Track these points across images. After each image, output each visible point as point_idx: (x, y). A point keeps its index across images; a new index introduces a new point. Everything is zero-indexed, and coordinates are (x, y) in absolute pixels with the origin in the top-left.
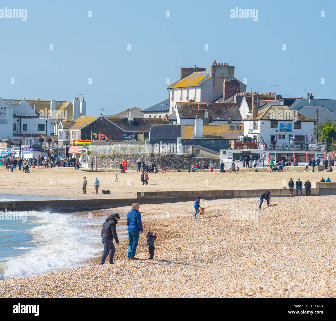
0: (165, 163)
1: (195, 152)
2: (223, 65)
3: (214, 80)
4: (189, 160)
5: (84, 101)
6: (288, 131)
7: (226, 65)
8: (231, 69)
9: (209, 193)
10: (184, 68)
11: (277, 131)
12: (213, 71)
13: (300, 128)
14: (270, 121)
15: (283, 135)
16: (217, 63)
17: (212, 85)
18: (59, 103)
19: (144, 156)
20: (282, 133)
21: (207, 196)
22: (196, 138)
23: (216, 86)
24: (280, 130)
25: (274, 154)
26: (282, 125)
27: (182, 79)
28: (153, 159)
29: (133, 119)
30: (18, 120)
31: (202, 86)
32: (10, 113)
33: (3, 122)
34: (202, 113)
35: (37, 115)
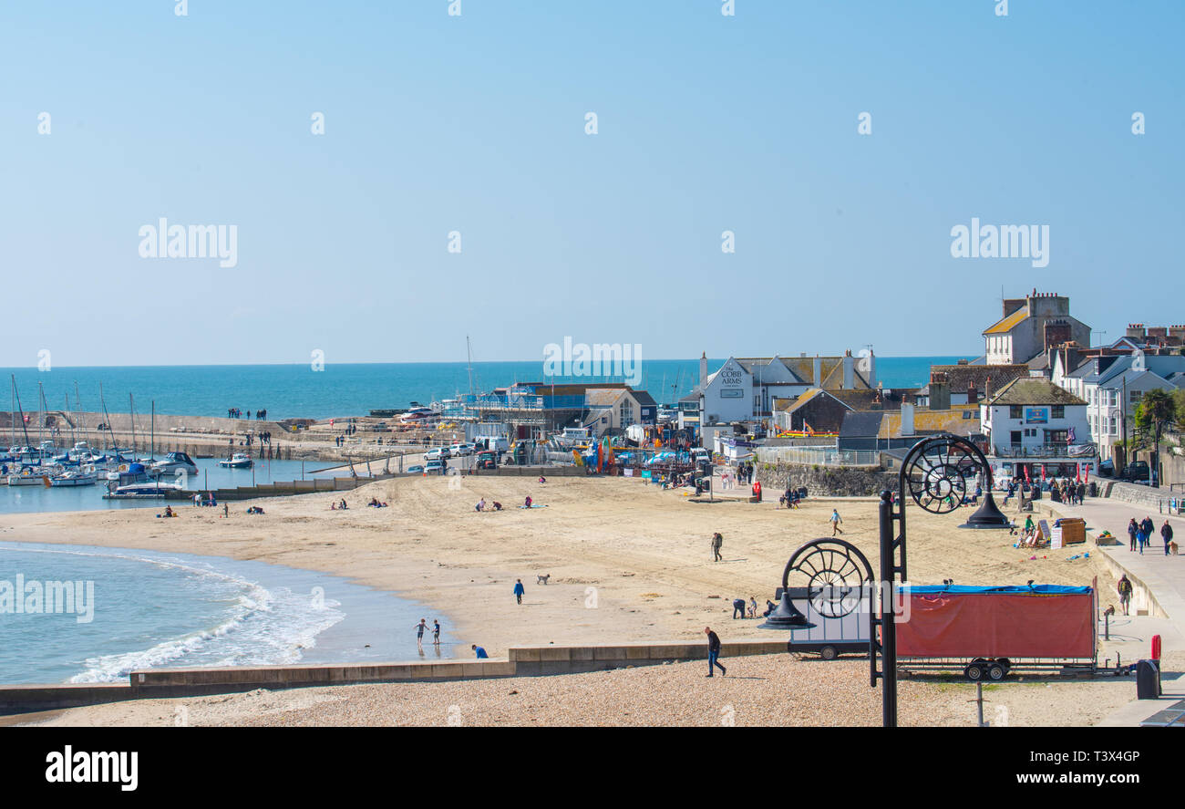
0: (834, 483)
1: (885, 462)
2: (1050, 295)
3: (1035, 321)
4: (873, 477)
5: (873, 354)
6: (1041, 422)
7: (1054, 296)
8: (1063, 303)
9: (280, 675)
10: (1008, 301)
11: (1021, 423)
12: (1032, 307)
13: (1062, 417)
14: (1008, 408)
15: (1032, 430)
16: (1039, 294)
17: (1032, 329)
18: (833, 360)
19: (807, 471)
20: (1031, 427)
21: (275, 680)
22: (904, 435)
23: (1038, 331)
24: (1028, 422)
26: (1030, 413)
27: (1006, 318)
28: (817, 476)
29: (889, 391)
30: (763, 391)
31: (1013, 331)
32: (746, 381)
33: (738, 394)
34: (937, 388)
35: (796, 381)
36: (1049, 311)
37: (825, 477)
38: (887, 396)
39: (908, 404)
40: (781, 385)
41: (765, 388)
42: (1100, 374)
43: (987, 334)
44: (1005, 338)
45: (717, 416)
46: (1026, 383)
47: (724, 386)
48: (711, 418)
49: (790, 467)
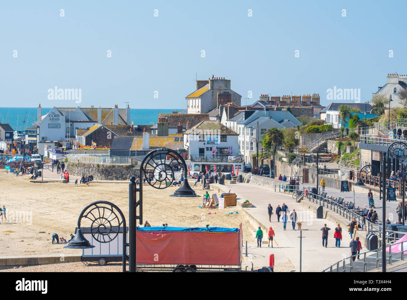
0: (107, 173)
1: (134, 163)
2: (221, 79)
3: (213, 92)
4: (128, 170)
5: (128, 107)
7: (223, 79)
8: (227, 83)
10: (199, 81)
11: (205, 144)
12: (212, 84)
13: (226, 141)
15: (210, 147)
16: (215, 78)
17: (211, 96)
18: (108, 109)
19: (93, 167)
20: (209, 146)
22: (143, 149)
23: (214, 97)
25: (199, 165)
27: (198, 90)
28: (99, 170)
29: (137, 126)
30: (71, 125)
31: (201, 97)
32: (62, 119)
33: (57, 126)
34: (162, 125)
35: (88, 120)
36: (220, 87)
37: (103, 170)
38: (136, 129)
39: (146, 133)
40: (80, 122)
41: (72, 123)
42: (245, 119)
43: (188, 98)
44: (197, 100)
45: (46, 138)
46: (208, 123)
47: (50, 122)
48: (43, 138)
49: (84, 165)
